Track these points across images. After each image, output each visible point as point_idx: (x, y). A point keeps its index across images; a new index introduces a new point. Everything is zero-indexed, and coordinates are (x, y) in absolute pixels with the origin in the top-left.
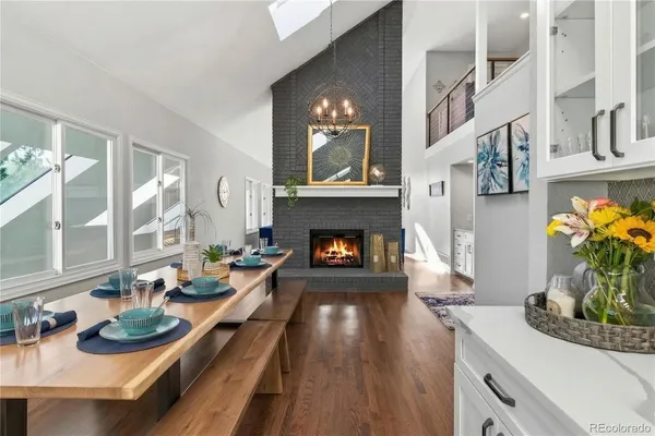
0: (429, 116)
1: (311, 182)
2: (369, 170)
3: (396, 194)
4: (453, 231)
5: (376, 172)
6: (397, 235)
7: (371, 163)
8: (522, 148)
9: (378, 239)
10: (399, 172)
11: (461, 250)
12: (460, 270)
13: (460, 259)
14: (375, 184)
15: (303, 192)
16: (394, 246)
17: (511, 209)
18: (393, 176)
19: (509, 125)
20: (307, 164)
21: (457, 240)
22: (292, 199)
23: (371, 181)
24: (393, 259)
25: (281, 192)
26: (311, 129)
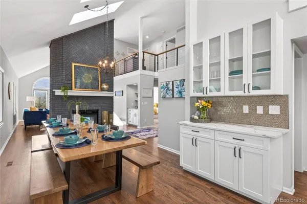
1: (74, 88)
2: (101, 85)
3: (112, 95)
4: (128, 109)
5: (105, 86)
6: (111, 112)
7: (102, 83)
8: (177, 88)
9: (105, 113)
10: (113, 87)
11: (131, 116)
14: (104, 91)
15: (70, 93)
16: (111, 115)
18: (111, 89)
19: (173, 82)
20: (71, 81)
21: (129, 112)
22: (66, 96)
23: (102, 90)
24: (111, 120)
25: (58, 92)
26: (73, 64)
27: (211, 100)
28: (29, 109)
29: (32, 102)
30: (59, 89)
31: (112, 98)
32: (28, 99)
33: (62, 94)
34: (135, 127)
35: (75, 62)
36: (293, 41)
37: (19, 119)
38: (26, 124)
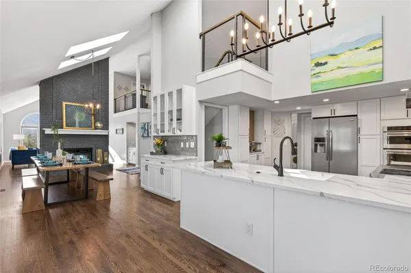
0: (115, 99)
1: (65, 127)
2: (95, 124)
3: (107, 134)
4: (128, 147)
5: (99, 125)
6: (106, 150)
7: (95, 121)
9: (100, 151)
10: (108, 125)
11: (131, 154)
12: (130, 162)
13: (130, 158)
14: (98, 129)
15: (61, 132)
16: (105, 153)
17: (148, 139)
18: (106, 127)
19: (148, 123)
20: (62, 119)
21: (129, 151)
22: (56, 135)
23: (96, 128)
24: (106, 159)
25: (48, 131)
26: (64, 104)
27: (164, 139)
28: (17, 149)
29: (19, 141)
30: (50, 127)
31: (107, 137)
32: (16, 137)
33: (52, 133)
34: (134, 165)
35: (65, 101)
36: (201, 102)
37: (4, 160)
38: (14, 163)
